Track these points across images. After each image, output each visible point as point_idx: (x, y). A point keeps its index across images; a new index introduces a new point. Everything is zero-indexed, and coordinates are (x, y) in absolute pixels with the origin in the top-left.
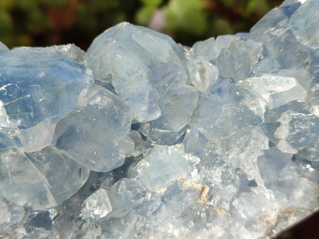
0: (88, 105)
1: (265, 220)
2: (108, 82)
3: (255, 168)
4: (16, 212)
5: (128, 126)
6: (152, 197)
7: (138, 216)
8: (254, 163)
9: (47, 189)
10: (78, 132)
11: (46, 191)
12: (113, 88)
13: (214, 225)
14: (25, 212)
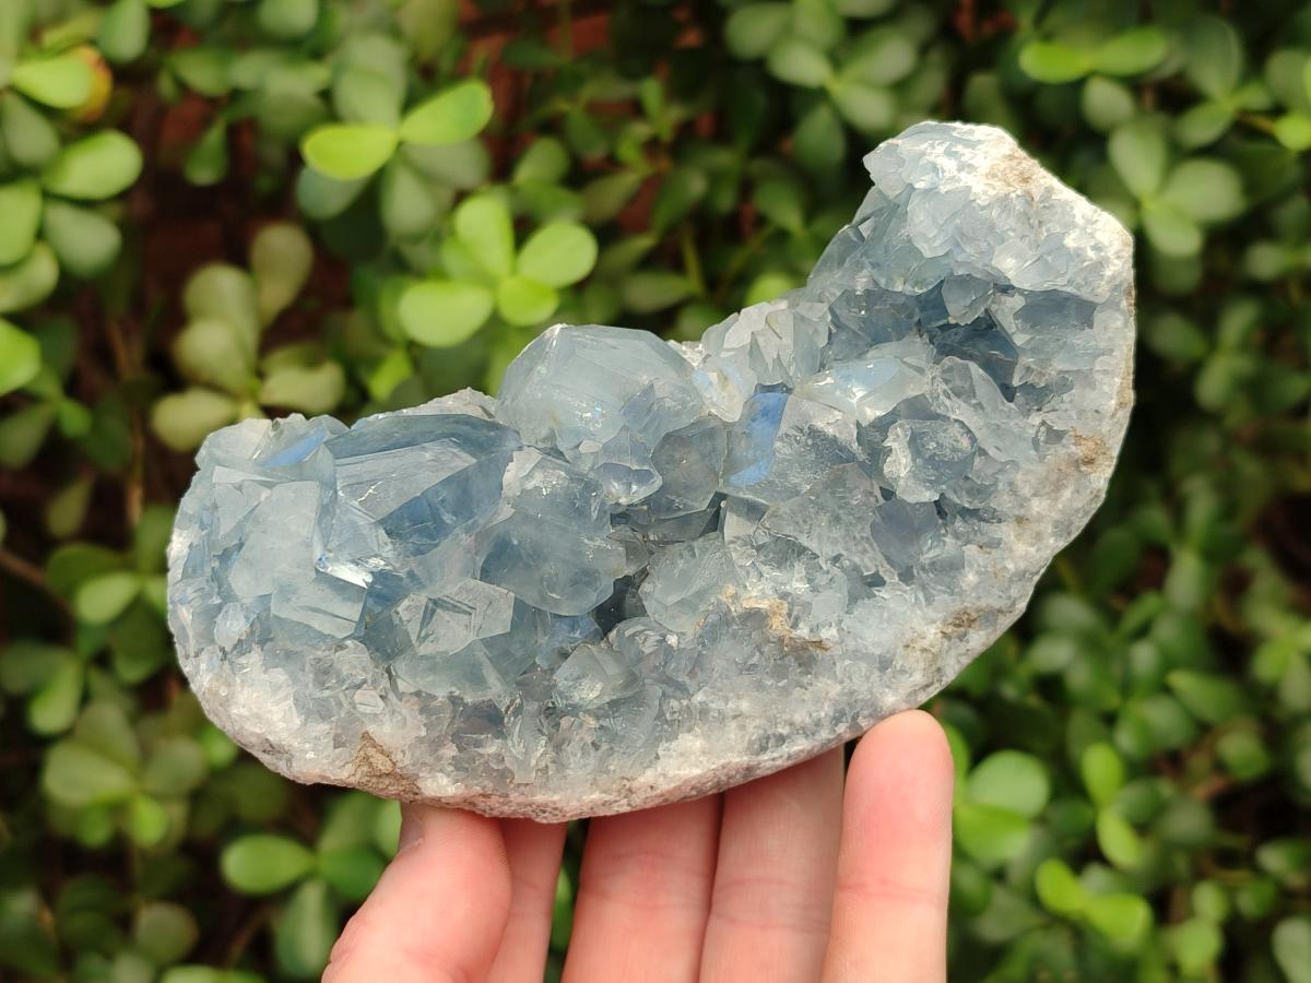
0: (523, 491)
1: (918, 646)
2: (549, 445)
3: (873, 549)
4: (437, 711)
5: (605, 520)
6: (679, 643)
7: (664, 686)
8: (868, 539)
9: (484, 659)
10: (516, 542)
11: (481, 664)
12: (562, 453)
13: (816, 677)
14: (451, 707)
